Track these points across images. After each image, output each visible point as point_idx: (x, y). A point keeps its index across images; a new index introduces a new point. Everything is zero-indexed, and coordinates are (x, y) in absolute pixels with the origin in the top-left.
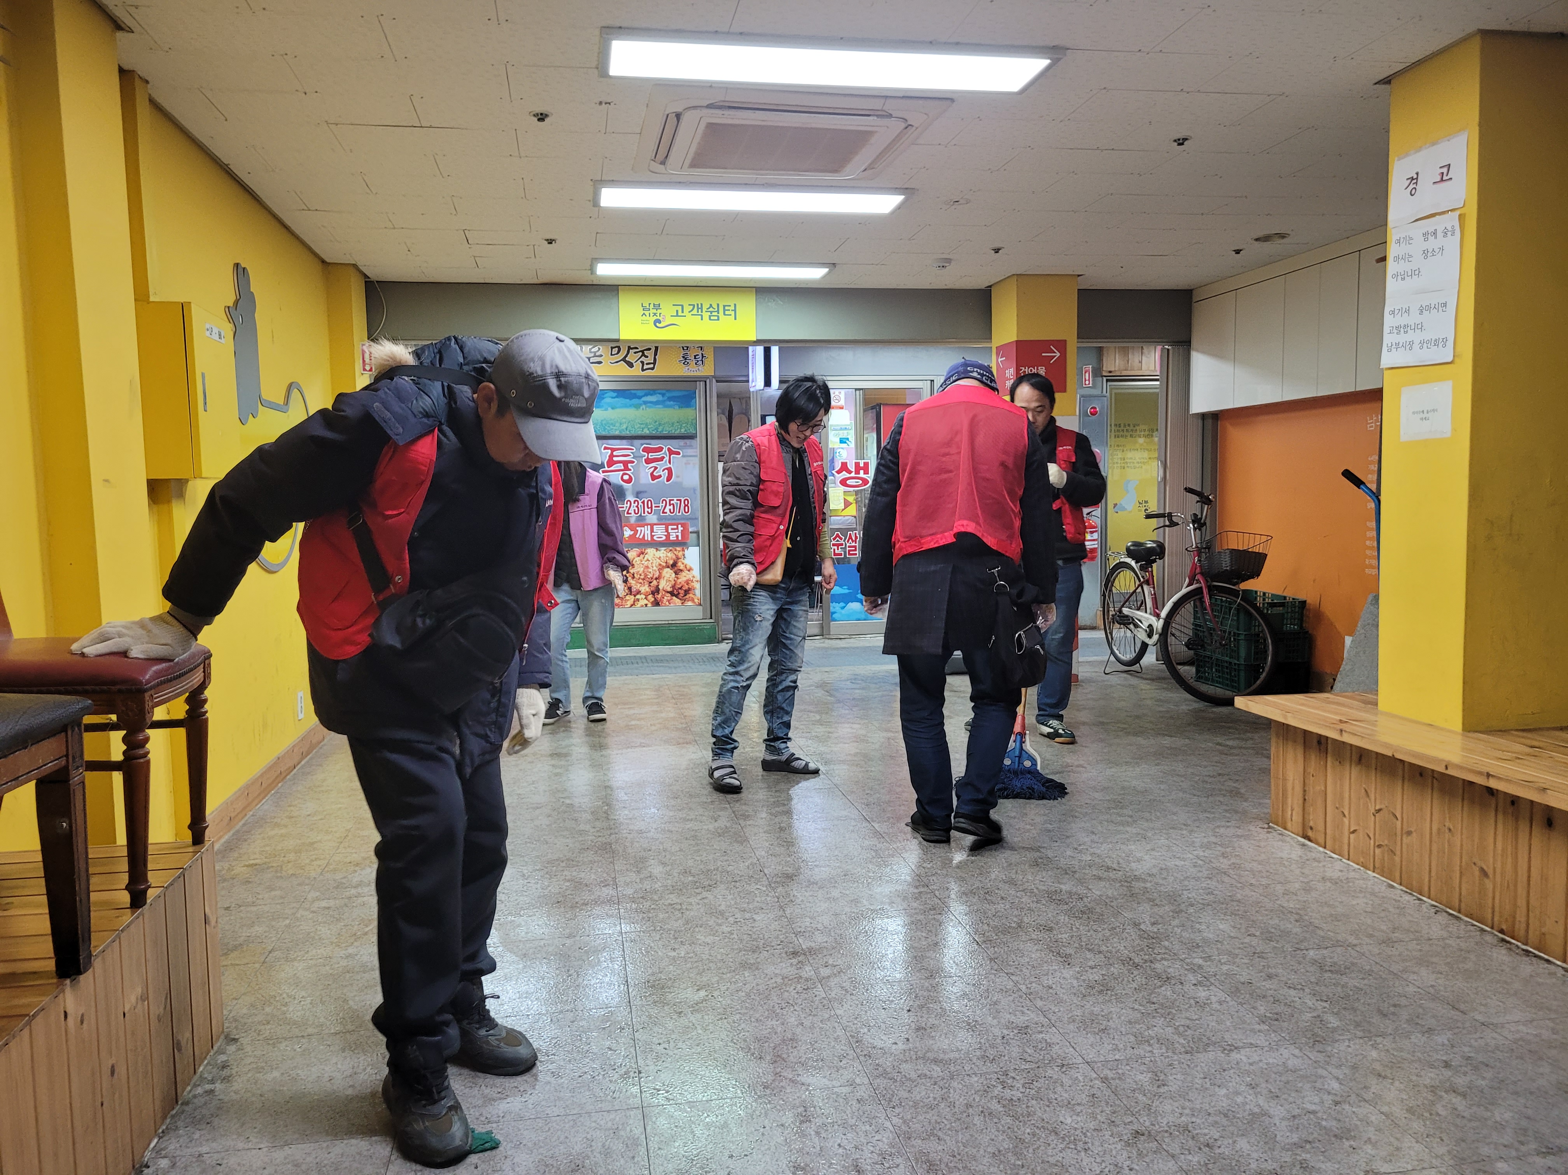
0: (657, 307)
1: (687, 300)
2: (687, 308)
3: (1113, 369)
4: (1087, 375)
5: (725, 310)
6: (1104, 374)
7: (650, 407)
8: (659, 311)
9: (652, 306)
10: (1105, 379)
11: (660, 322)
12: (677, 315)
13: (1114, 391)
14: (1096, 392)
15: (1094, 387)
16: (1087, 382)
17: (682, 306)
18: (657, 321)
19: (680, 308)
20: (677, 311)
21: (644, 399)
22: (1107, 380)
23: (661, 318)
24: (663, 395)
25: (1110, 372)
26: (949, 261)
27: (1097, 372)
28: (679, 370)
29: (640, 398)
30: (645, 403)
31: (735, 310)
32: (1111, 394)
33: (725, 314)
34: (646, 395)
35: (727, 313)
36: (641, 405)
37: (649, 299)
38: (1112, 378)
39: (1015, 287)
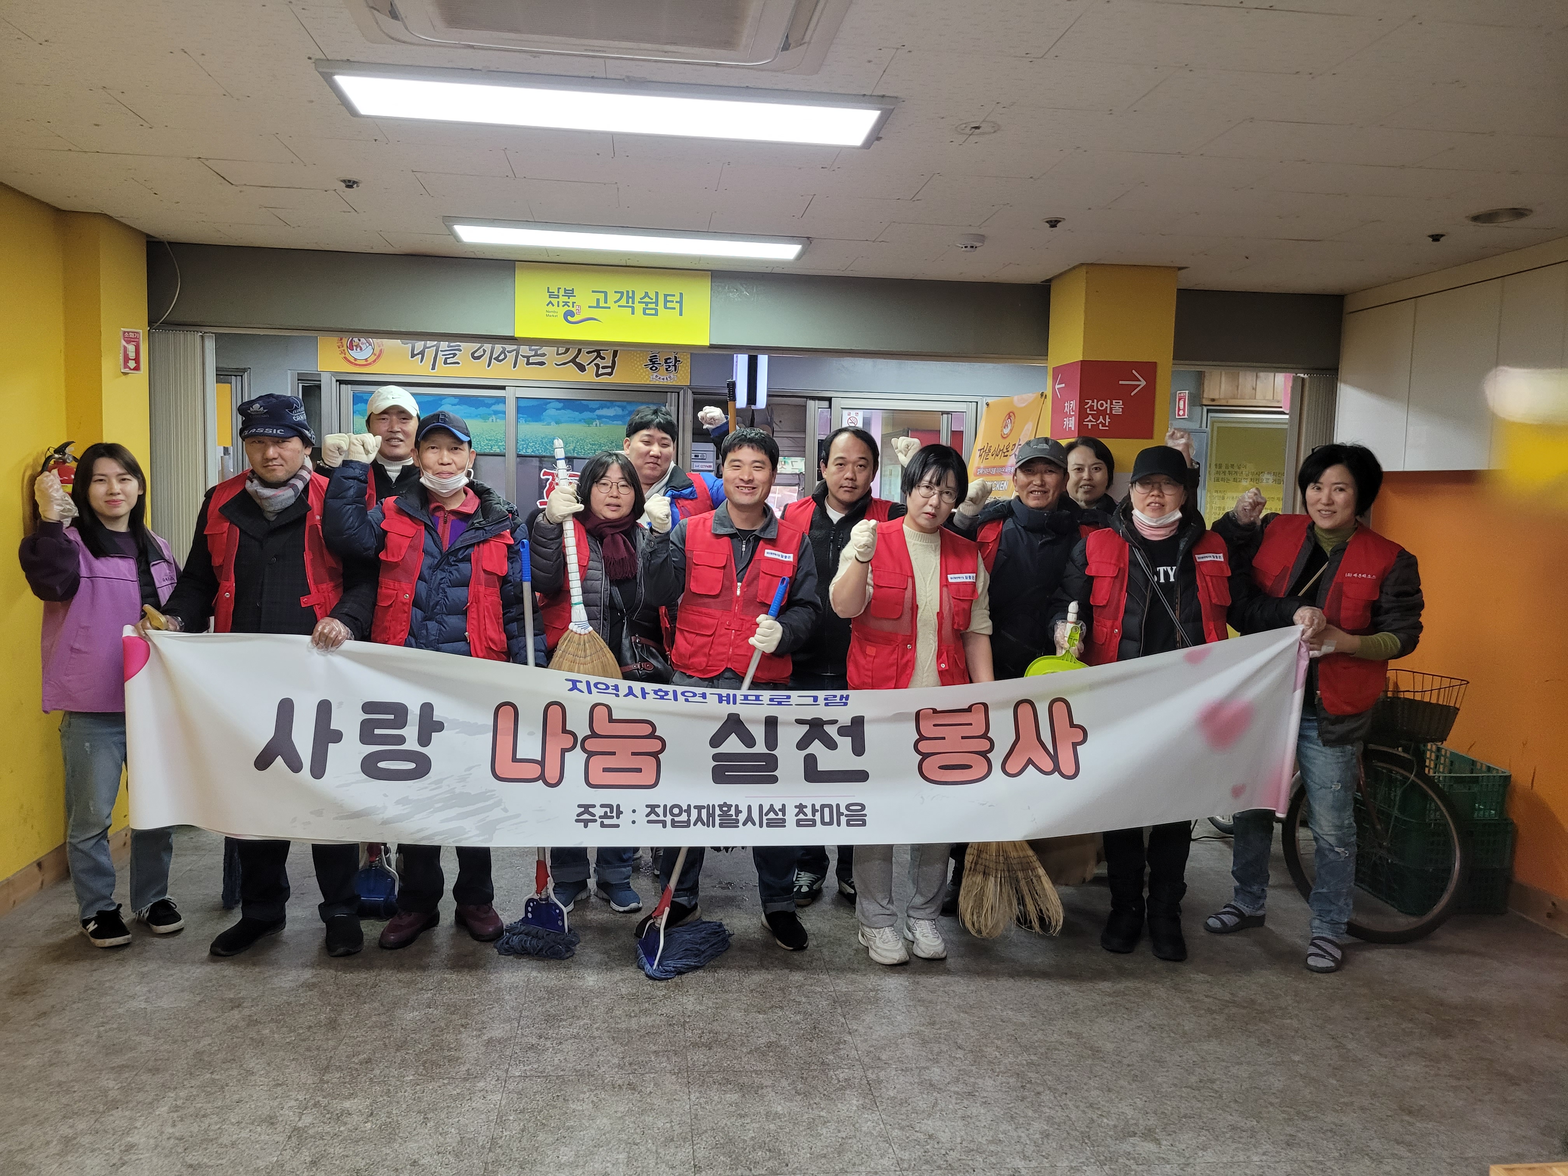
0: (569, 293)
1: (613, 285)
2: (613, 297)
3: (1216, 397)
4: (1182, 403)
5: (666, 301)
6: (1205, 402)
7: (606, 423)
8: (572, 299)
9: (562, 292)
10: (1205, 409)
11: (572, 314)
12: (598, 306)
13: (1216, 425)
14: (1194, 426)
15: (1190, 419)
16: (1181, 413)
17: (606, 293)
18: (568, 314)
19: (601, 296)
20: (598, 300)
21: (598, 412)
22: (1208, 411)
23: (574, 310)
24: (623, 408)
25: (1213, 400)
26: (982, 238)
27: (1196, 400)
28: (646, 378)
29: (593, 410)
30: (600, 417)
31: (680, 302)
32: (1212, 431)
33: (666, 307)
34: (601, 407)
35: (669, 305)
36: (594, 419)
37: (560, 282)
38: (1215, 408)
39: (1084, 285)
